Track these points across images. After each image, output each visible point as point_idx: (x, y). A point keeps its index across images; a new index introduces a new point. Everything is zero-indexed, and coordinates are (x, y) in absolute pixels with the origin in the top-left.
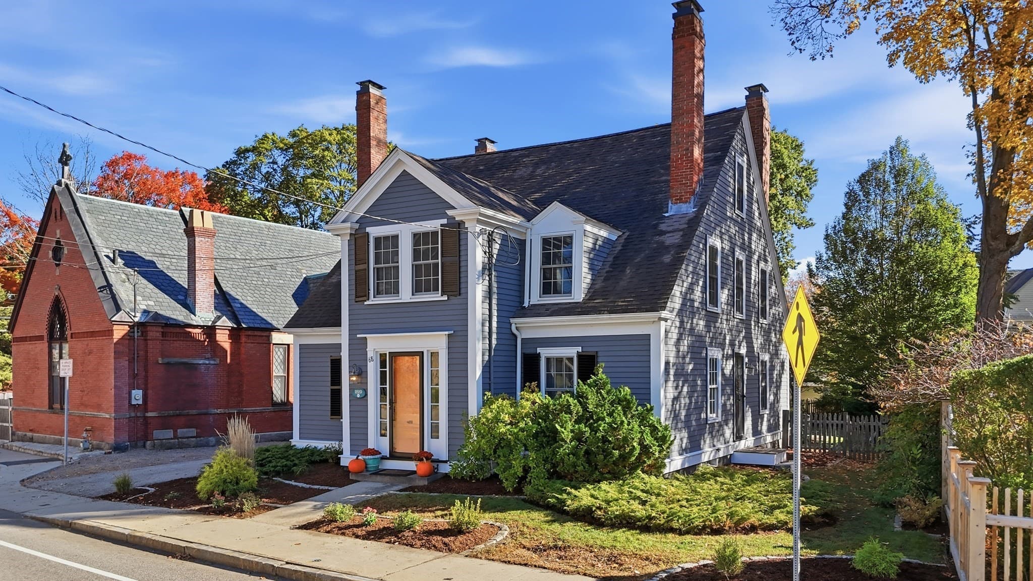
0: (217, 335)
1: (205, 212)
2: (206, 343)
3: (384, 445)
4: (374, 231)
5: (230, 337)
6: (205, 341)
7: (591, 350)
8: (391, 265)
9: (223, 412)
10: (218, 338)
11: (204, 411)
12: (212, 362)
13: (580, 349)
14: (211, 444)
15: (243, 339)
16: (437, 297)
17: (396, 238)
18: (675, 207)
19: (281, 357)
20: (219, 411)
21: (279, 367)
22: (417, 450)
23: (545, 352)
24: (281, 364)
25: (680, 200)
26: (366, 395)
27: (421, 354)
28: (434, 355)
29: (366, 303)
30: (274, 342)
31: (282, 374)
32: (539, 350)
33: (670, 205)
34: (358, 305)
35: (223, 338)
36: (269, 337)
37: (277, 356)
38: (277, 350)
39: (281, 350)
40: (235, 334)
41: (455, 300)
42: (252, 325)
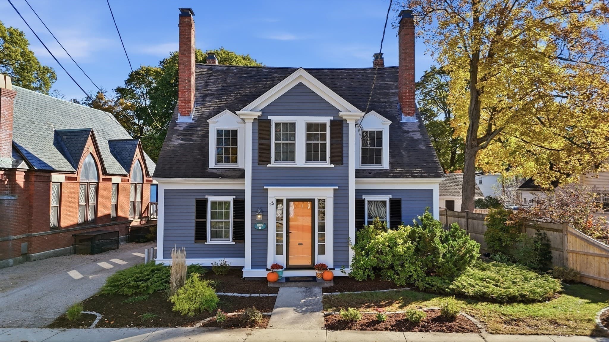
0: (17, 176)
1: (7, 77)
2: (6, 182)
3: (281, 260)
4: (275, 119)
5: (25, 177)
6: (6, 180)
7: (397, 197)
8: (288, 142)
9: (19, 238)
10: (17, 179)
11: (6, 238)
12: (13, 198)
13: (391, 196)
14: (11, 264)
15: (33, 179)
16: (327, 164)
17: (293, 125)
18: (406, 118)
19: (56, 192)
20: (16, 237)
21: (54, 200)
22: (309, 262)
23: (367, 198)
24: (55, 197)
25: (408, 114)
26: (267, 227)
27: (312, 201)
28: (322, 202)
29: (267, 166)
30: (53, 181)
31: (56, 205)
32: (364, 197)
33: (403, 116)
34: (261, 167)
35: (20, 178)
36: (50, 177)
37: (54, 190)
38: (53, 186)
39: (56, 186)
40: (28, 174)
41: (339, 167)
42: (41, 168)
